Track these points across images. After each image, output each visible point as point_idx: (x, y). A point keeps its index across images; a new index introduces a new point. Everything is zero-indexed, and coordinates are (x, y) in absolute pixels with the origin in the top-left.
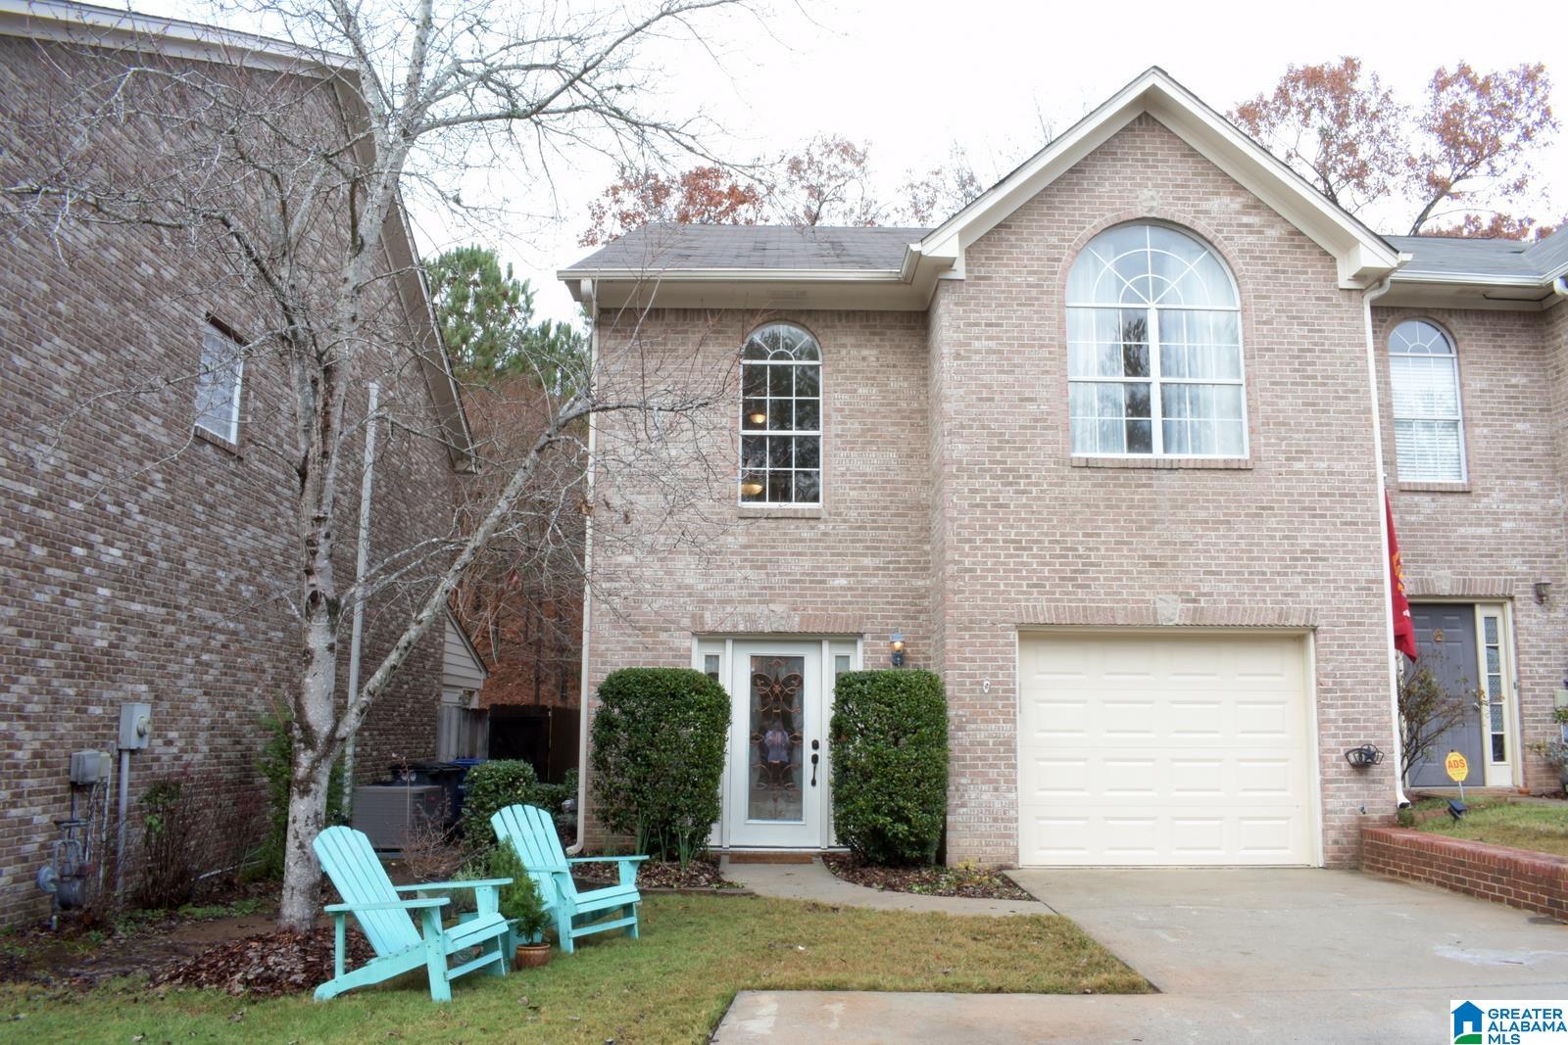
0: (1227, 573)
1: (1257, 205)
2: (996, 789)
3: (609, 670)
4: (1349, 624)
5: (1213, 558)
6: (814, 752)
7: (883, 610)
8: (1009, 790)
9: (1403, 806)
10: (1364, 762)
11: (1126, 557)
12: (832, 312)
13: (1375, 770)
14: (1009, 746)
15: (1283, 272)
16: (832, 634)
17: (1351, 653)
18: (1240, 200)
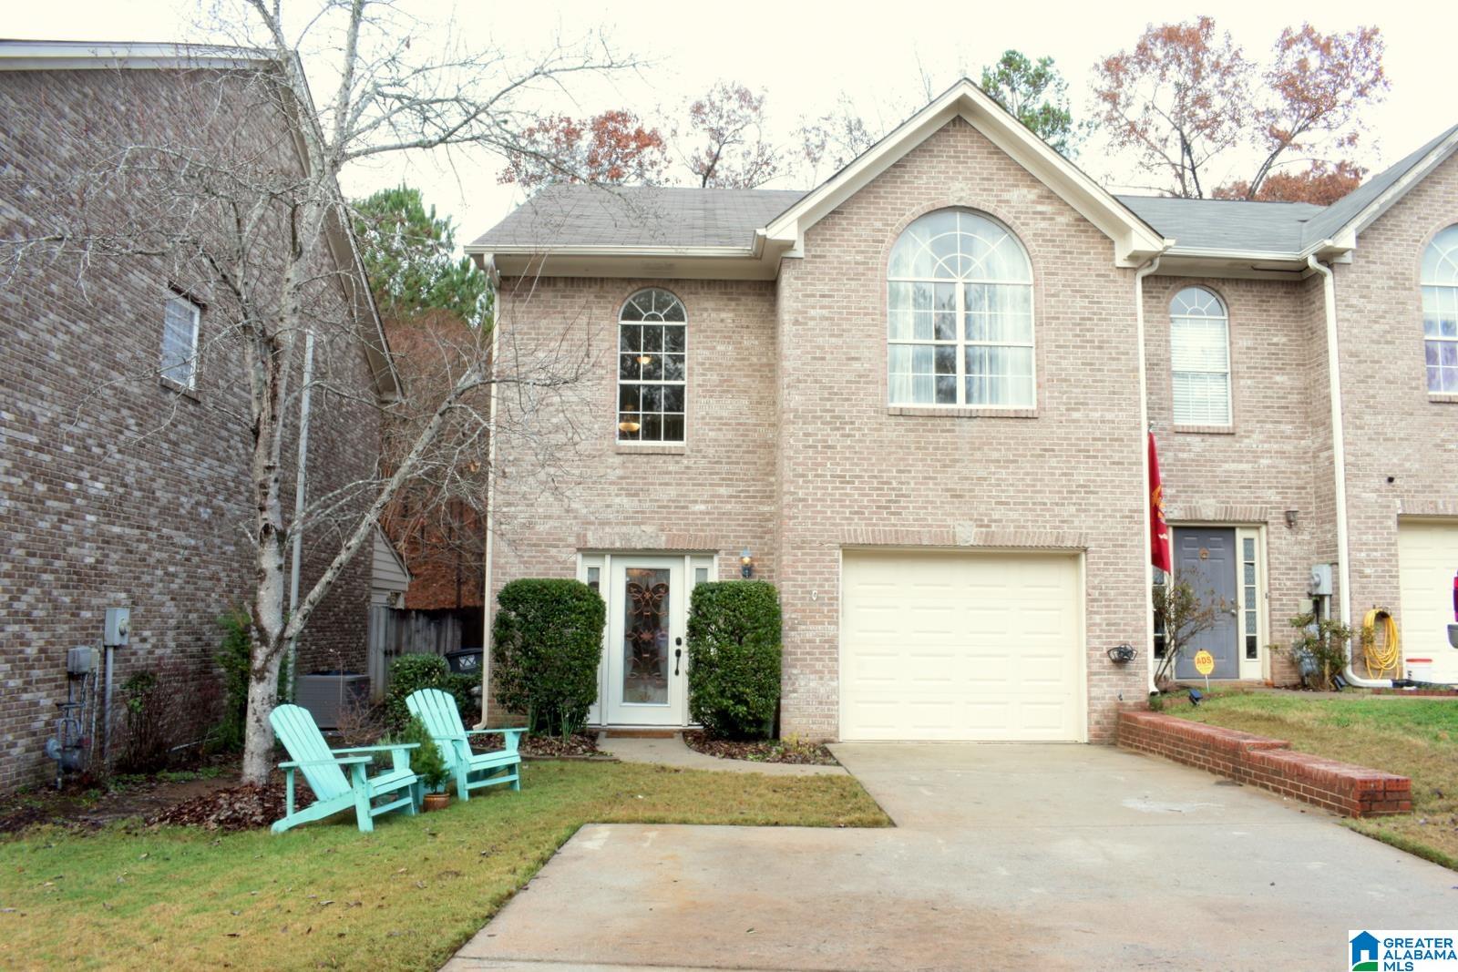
0: (1015, 504)
1: (1050, 196)
2: (821, 678)
4: (1114, 546)
5: (1003, 491)
6: (677, 648)
7: (735, 531)
8: (832, 679)
9: (1153, 694)
10: (1122, 658)
11: (932, 490)
12: (696, 281)
13: (1132, 665)
14: (832, 644)
15: (1070, 253)
16: (693, 551)
17: (1115, 570)
18: (1036, 191)
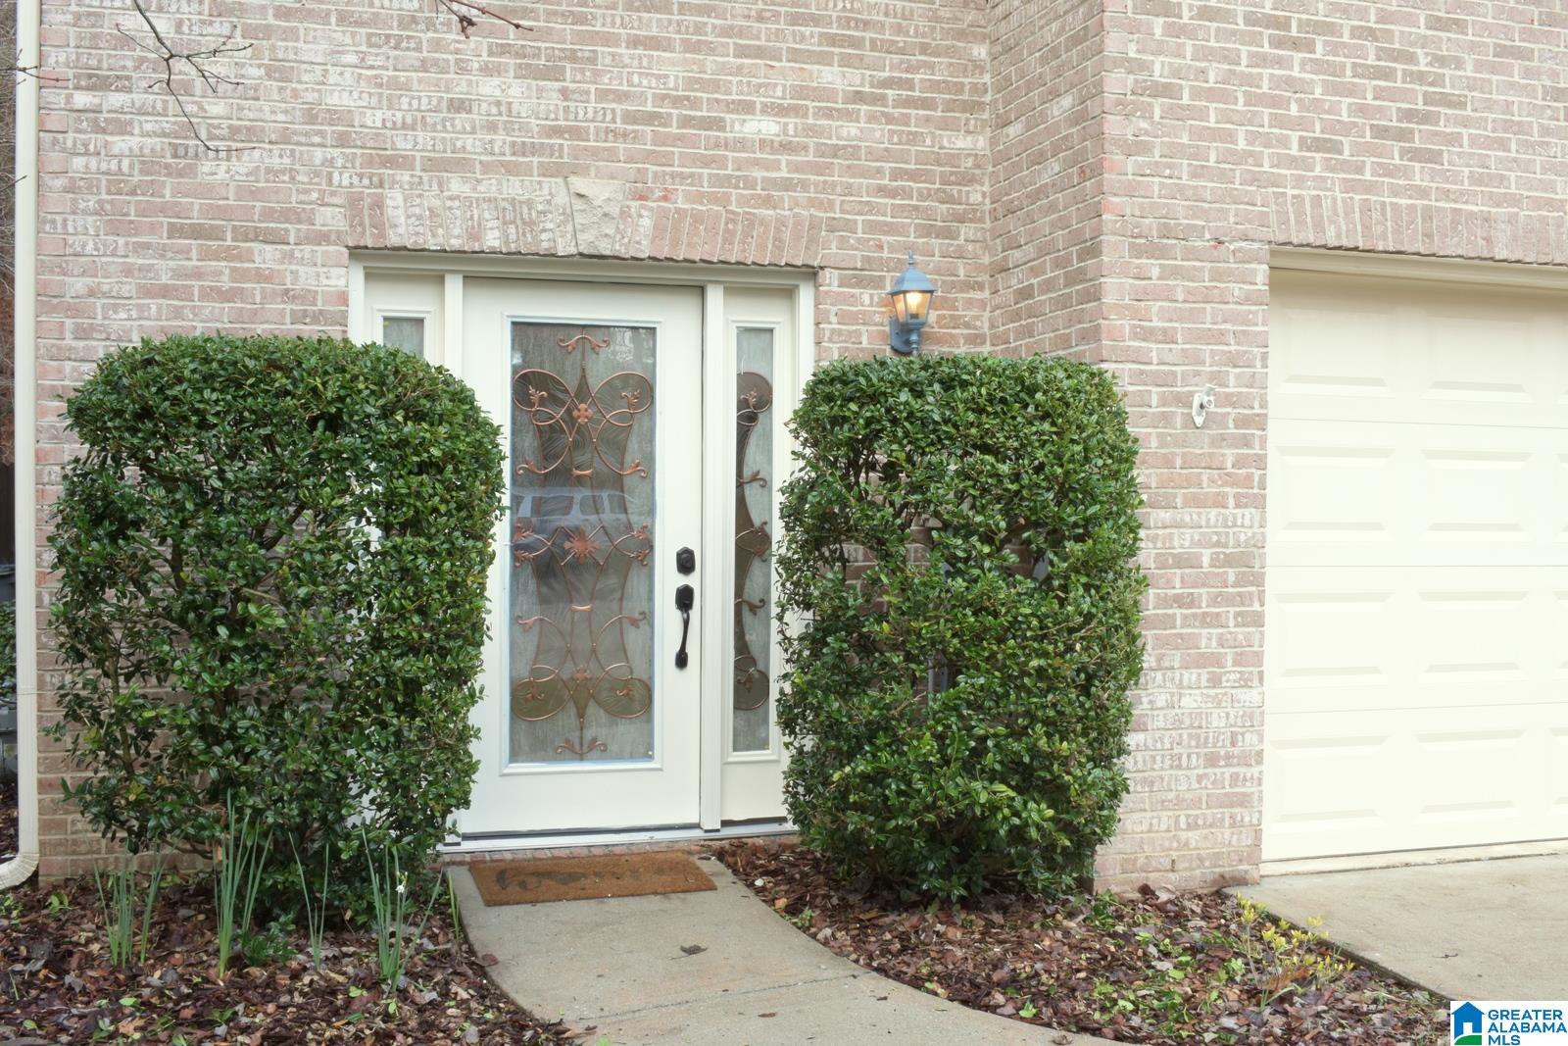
2: (1215, 681)
3: (100, 349)
6: (682, 580)
7: (871, 208)
8: (1245, 683)
11: (1519, 90)
14: (1246, 568)
16: (737, 267)
